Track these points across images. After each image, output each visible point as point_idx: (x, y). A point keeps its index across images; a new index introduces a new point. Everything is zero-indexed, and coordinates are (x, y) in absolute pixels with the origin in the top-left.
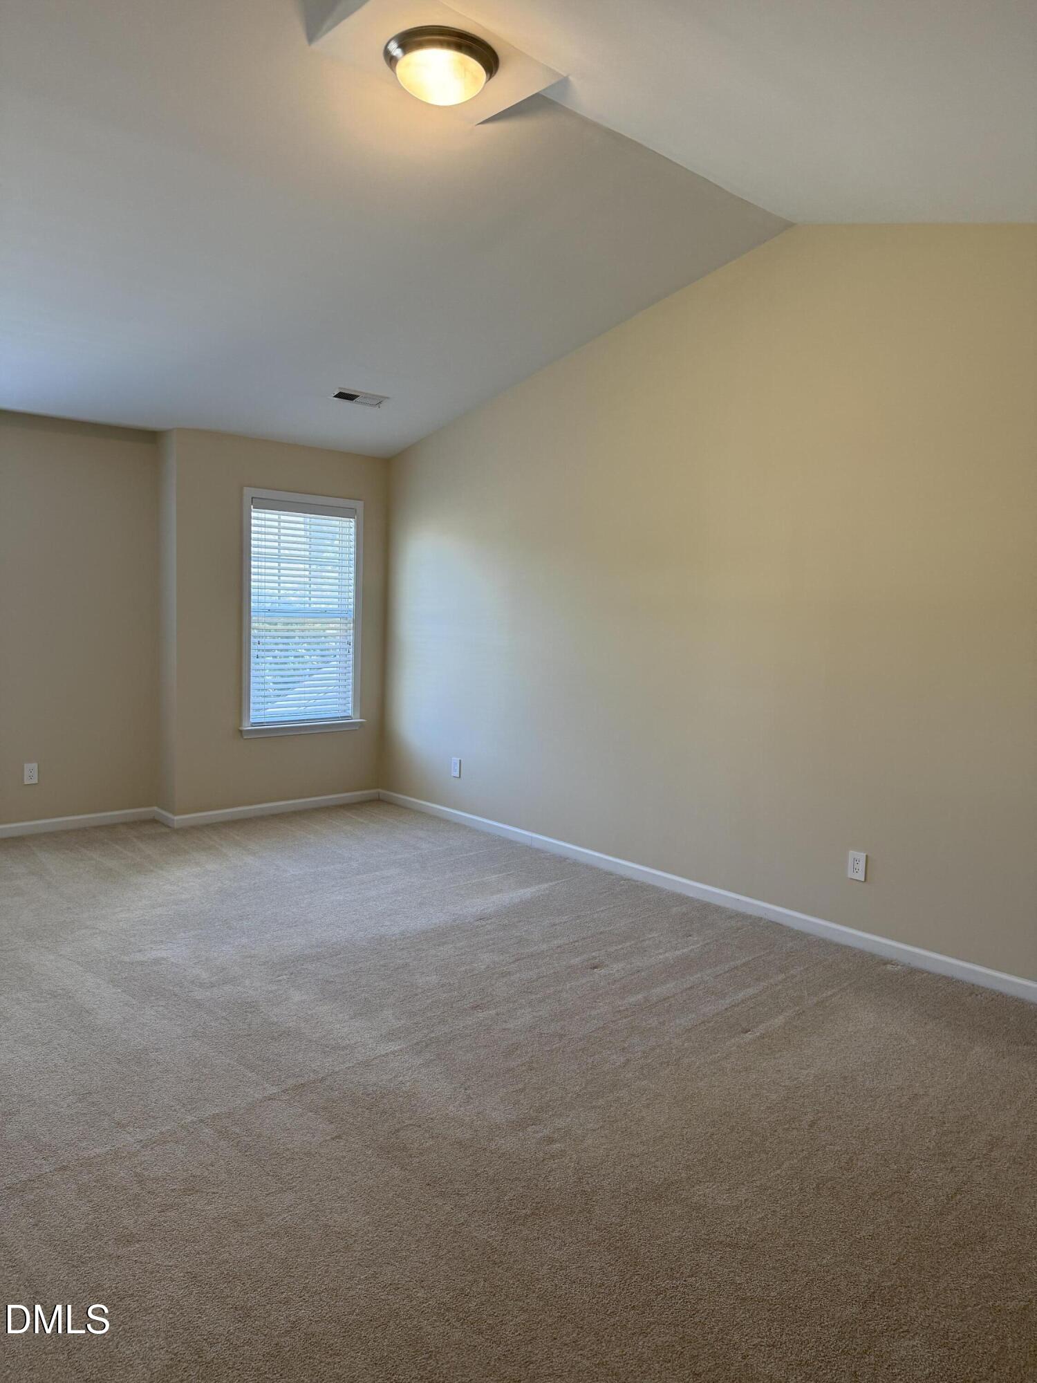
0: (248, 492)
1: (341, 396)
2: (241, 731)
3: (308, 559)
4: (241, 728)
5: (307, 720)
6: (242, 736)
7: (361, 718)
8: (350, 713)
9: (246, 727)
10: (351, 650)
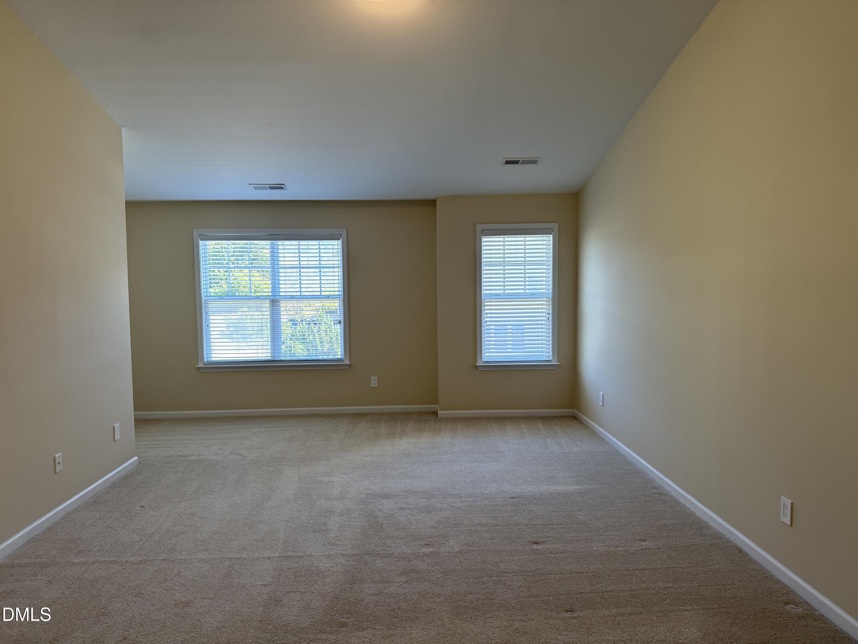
0: (479, 227)
1: (507, 163)
2: (477, 366)
3: (524, 262)
4: (477, 364)
5: (519, 361)
6: (477, 369)
7: (558, 362)
8: (550, 358)
9: (479, 364)
10: (551, 318)
